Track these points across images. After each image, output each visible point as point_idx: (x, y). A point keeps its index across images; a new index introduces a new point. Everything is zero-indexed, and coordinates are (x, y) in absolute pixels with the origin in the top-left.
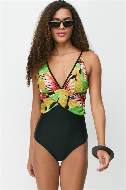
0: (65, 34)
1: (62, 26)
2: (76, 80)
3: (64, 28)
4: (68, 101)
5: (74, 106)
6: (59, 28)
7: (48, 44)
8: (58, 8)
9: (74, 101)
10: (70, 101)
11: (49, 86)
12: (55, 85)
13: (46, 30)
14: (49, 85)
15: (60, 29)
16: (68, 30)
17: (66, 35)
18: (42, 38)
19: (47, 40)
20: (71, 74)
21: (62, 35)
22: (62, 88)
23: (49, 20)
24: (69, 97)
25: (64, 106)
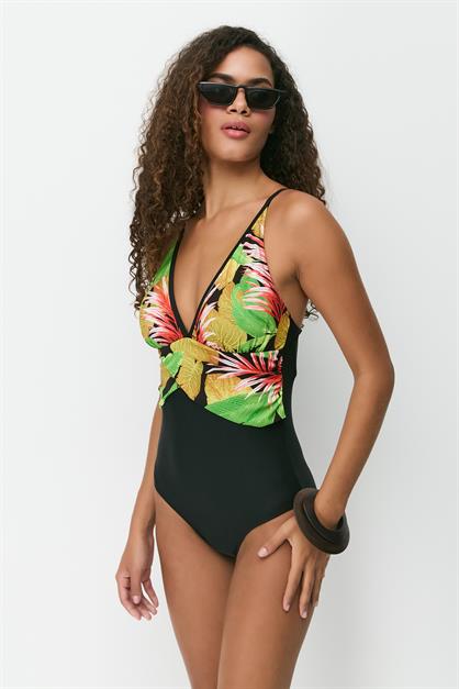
0: (246, 130)
1: (240, 102)
2: (216, 308)
3: (248, 110)
4: (204, 377)
5: (226, 396)
6: (231, 107)
7: (190, 156)
8: (233, 42)
9: (223, 380)
10: (209, 377)
11: (154, 330)
12: (171, 327)
13: (187, 109)
14: (156, 326)
15: (234, 111)
16: (258, 120)
17: (251, 137)
18: (170, 137)
19: (189, 142)
20: (212, 285)
21: (238, 133)
22: (190, 336)
23: (201, 76)
24: (206, 366)
25: (192, 394)
